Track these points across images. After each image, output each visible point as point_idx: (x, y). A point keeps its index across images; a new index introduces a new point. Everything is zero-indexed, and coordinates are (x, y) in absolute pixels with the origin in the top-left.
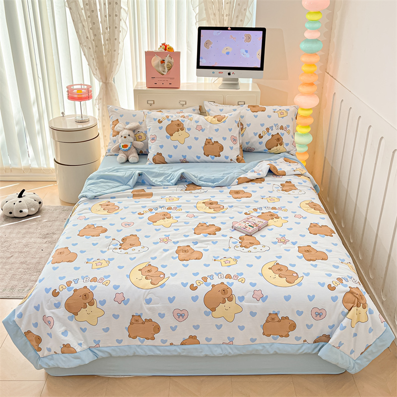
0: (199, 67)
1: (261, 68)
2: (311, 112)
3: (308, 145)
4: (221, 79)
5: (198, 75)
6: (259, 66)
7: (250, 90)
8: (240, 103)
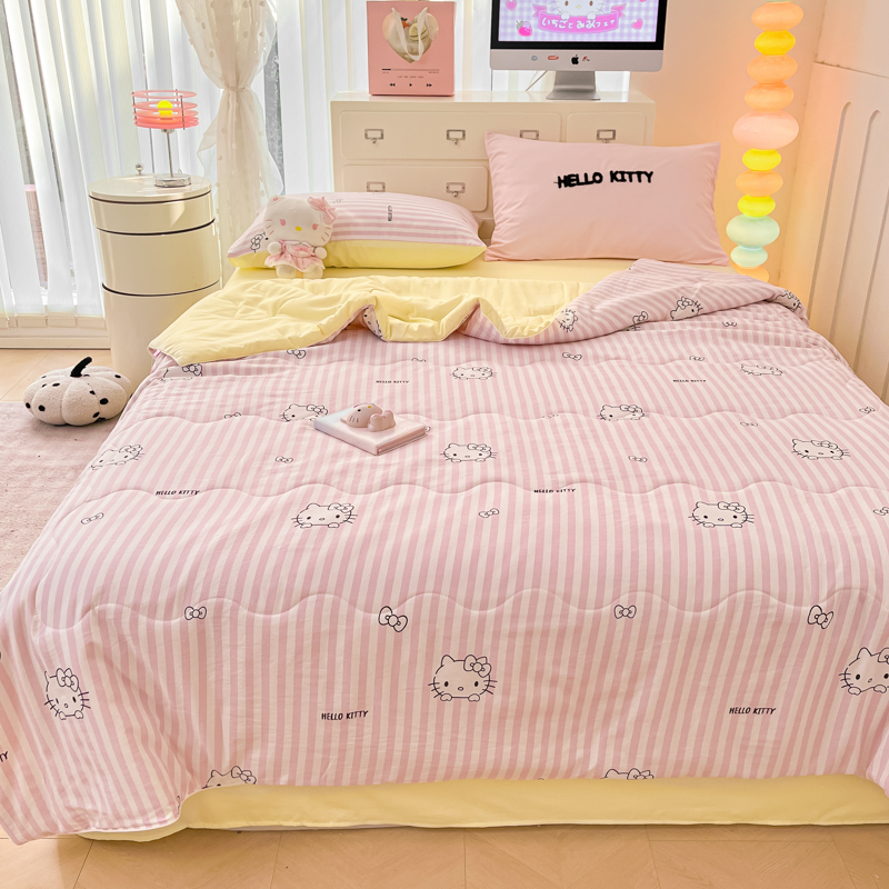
0: (496, 44)
1: (658, 44)
2: (776, 160)
3: (767, 248)
4: (551, 75)
5: (494, 65)
6: (652, 38)
7: (624, 99)
8: (602, 135)
